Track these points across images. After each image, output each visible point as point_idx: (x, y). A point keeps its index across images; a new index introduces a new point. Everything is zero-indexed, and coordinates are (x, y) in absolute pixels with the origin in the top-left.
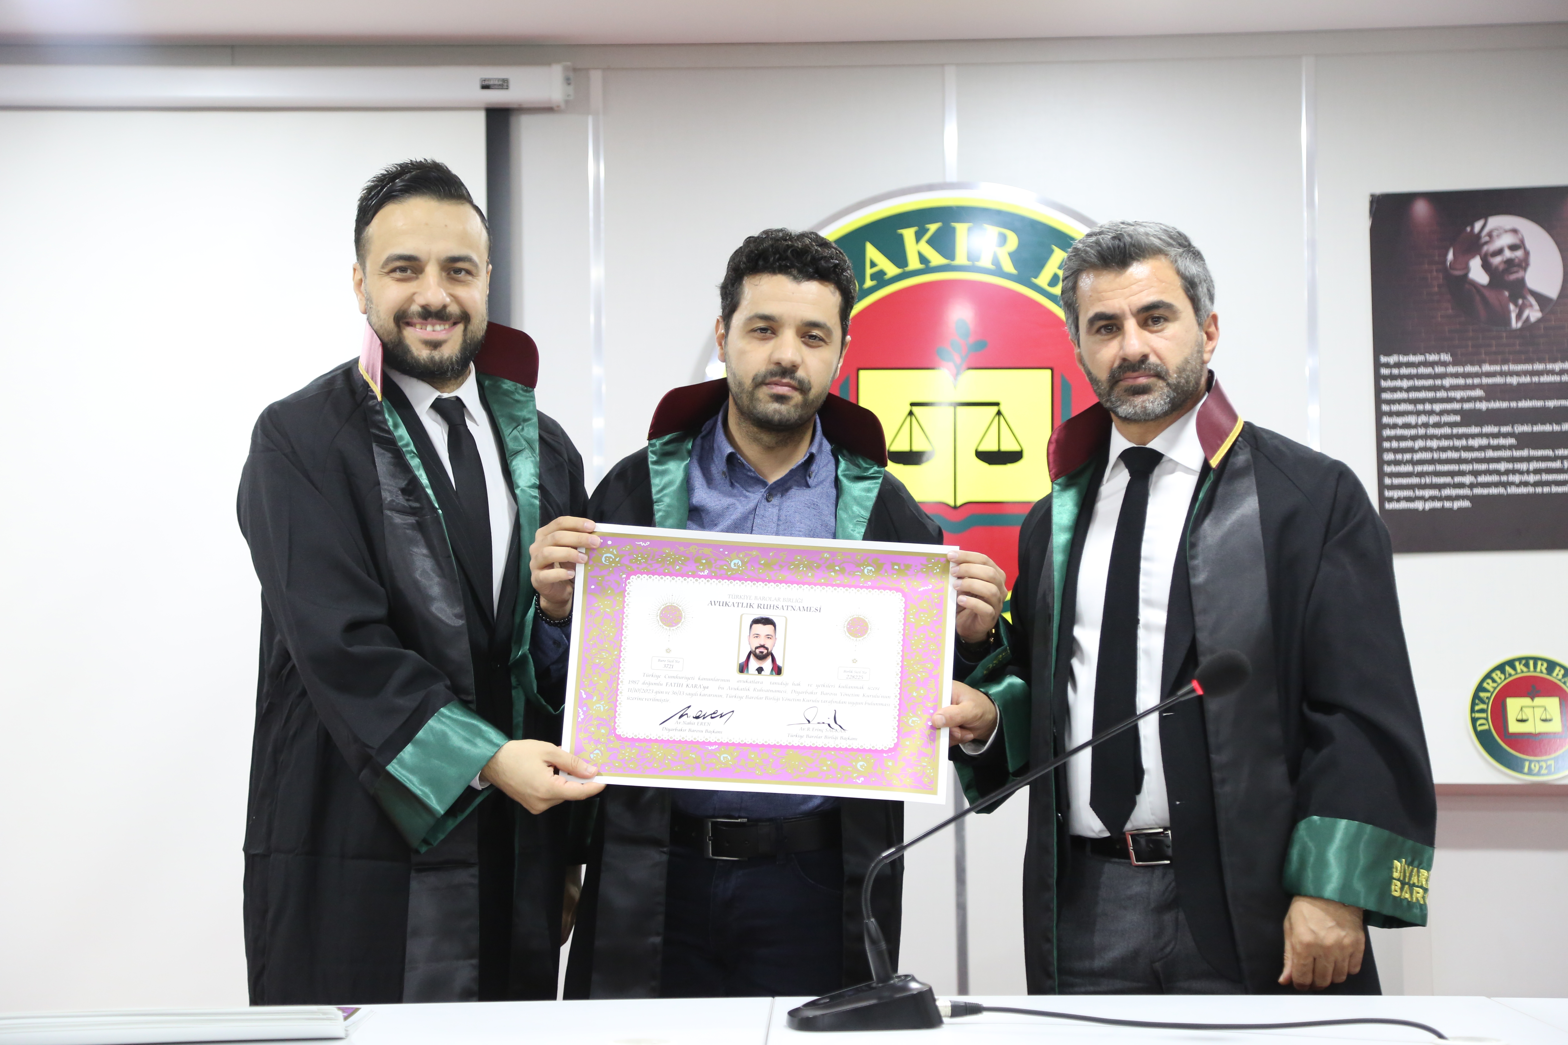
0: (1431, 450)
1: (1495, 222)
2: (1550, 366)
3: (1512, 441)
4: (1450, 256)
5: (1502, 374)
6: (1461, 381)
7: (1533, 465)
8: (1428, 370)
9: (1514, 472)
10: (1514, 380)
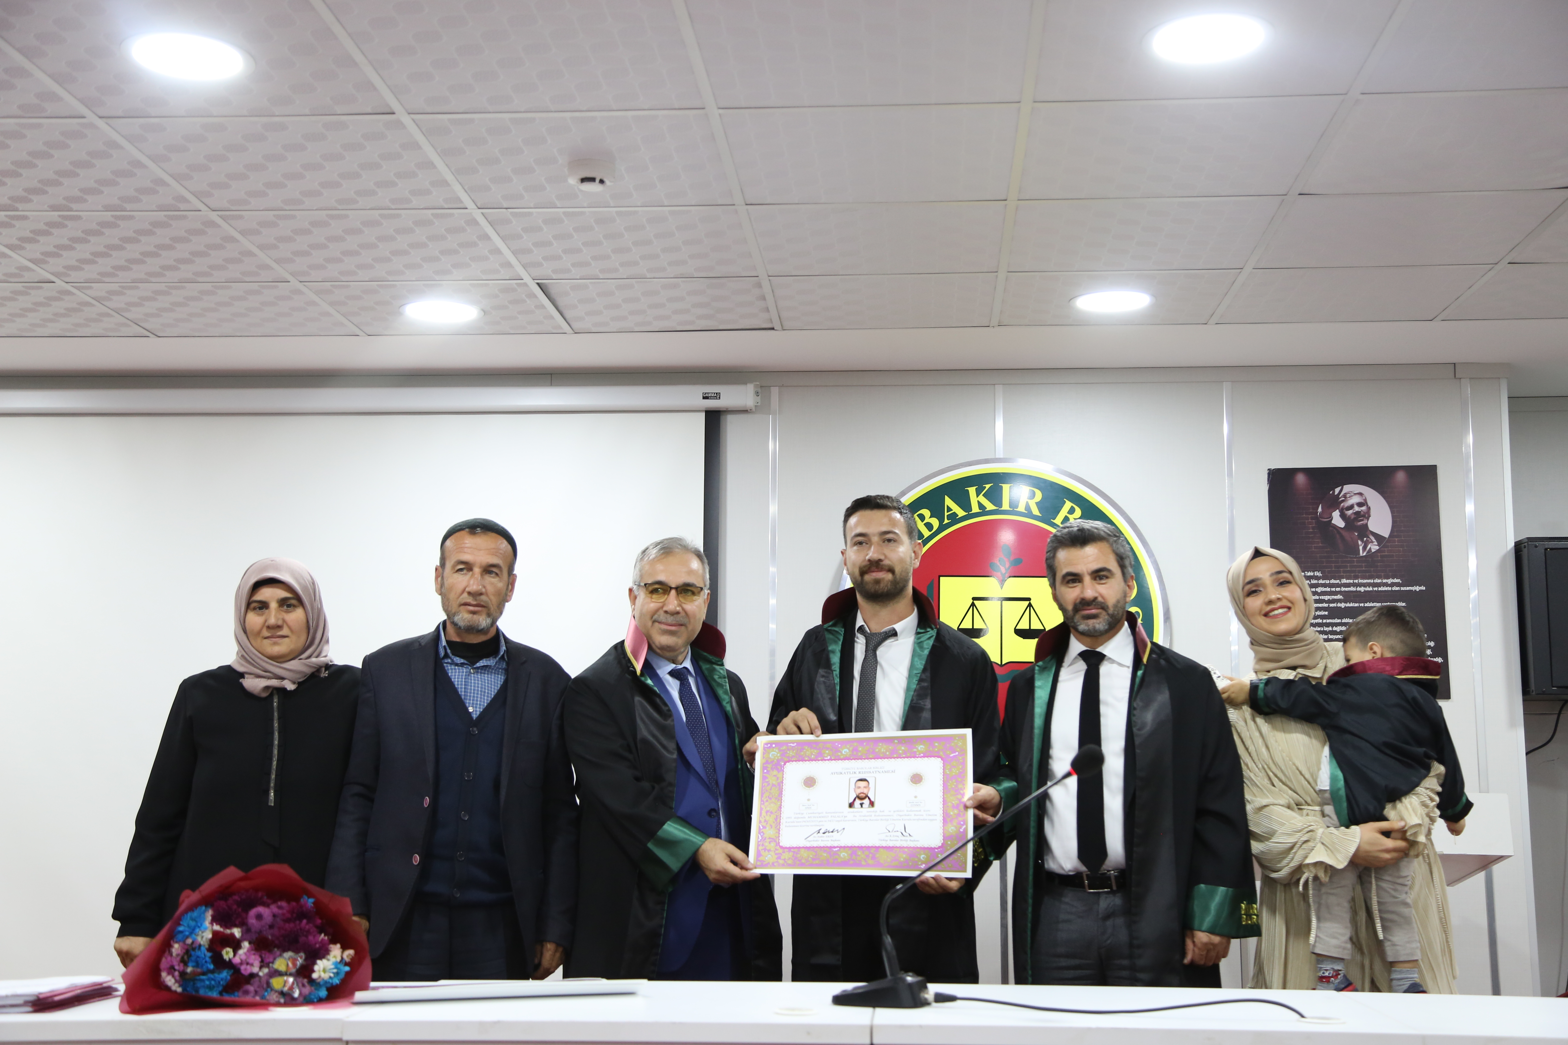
1: (1347, 488)
2: (1385, 581)
4: (1320, 509)
5: (1354, 585)
6: (1328, 589)
10: (1362, 589)
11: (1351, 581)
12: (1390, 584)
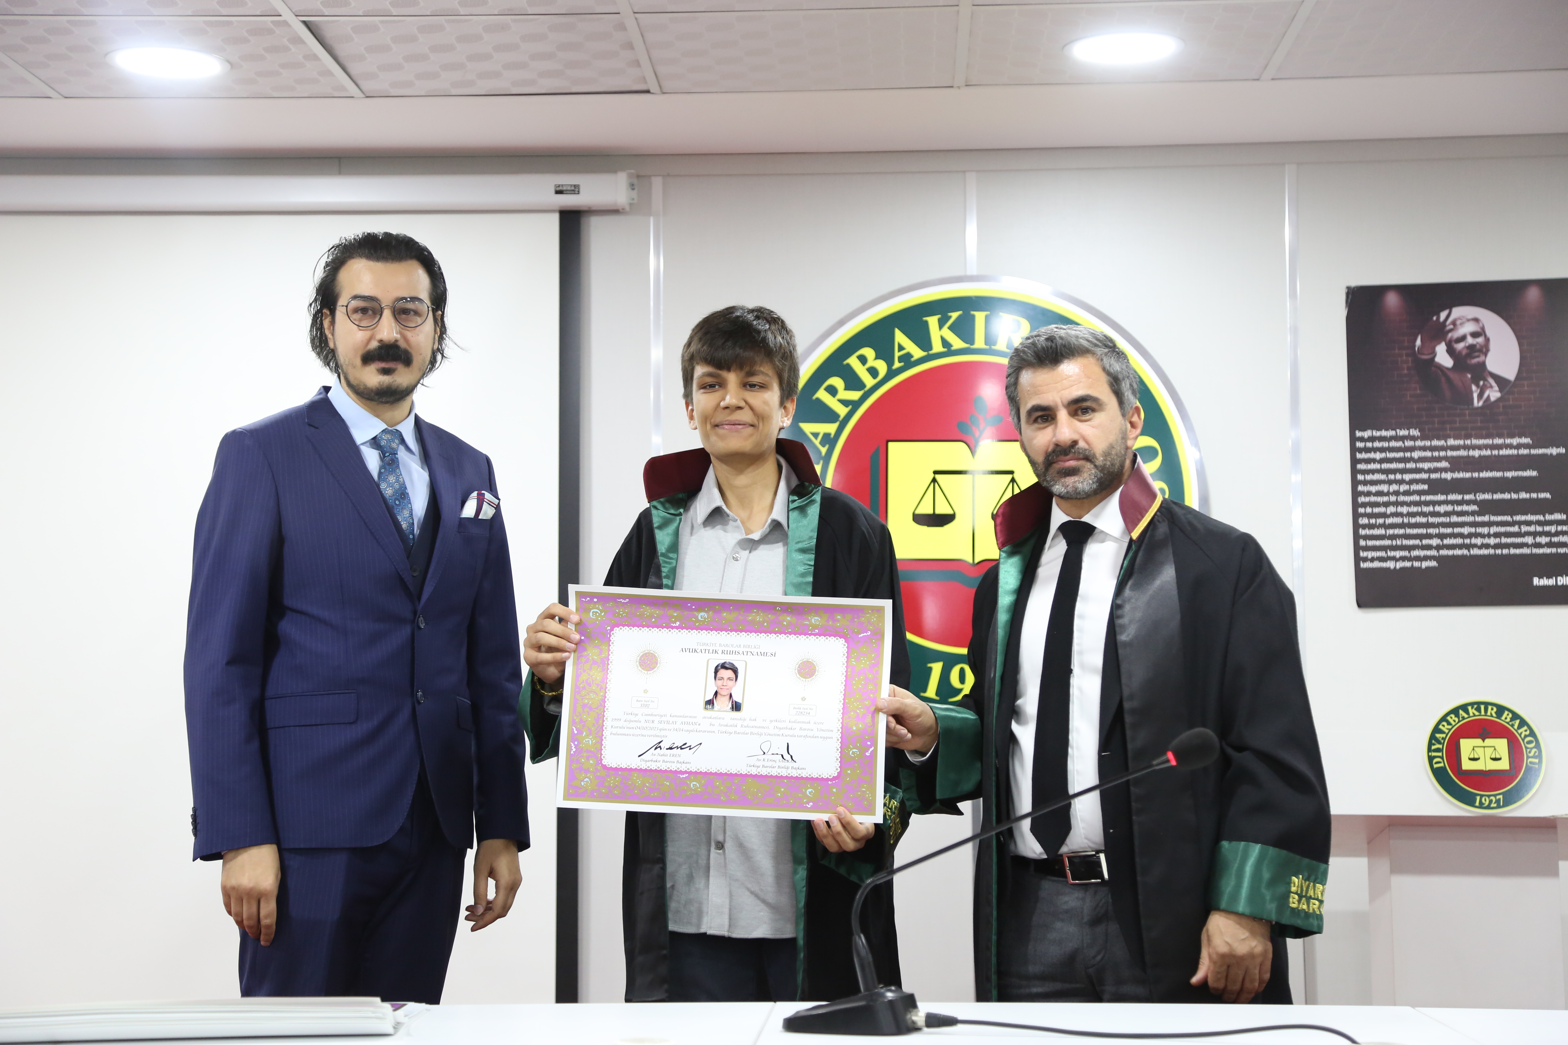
0: (1401, 515)
1: (1458, 312)
2: (1508, 441)
3: (1475, 508)
4: (1418, 342)
5: (1465, 447)
6: (1428, 454)
7: (1494, 530)
8: (1399, 444)
9: (1476, 535)
10: (1476, 453)
11: (1461, 442)
12: (1517, 445)
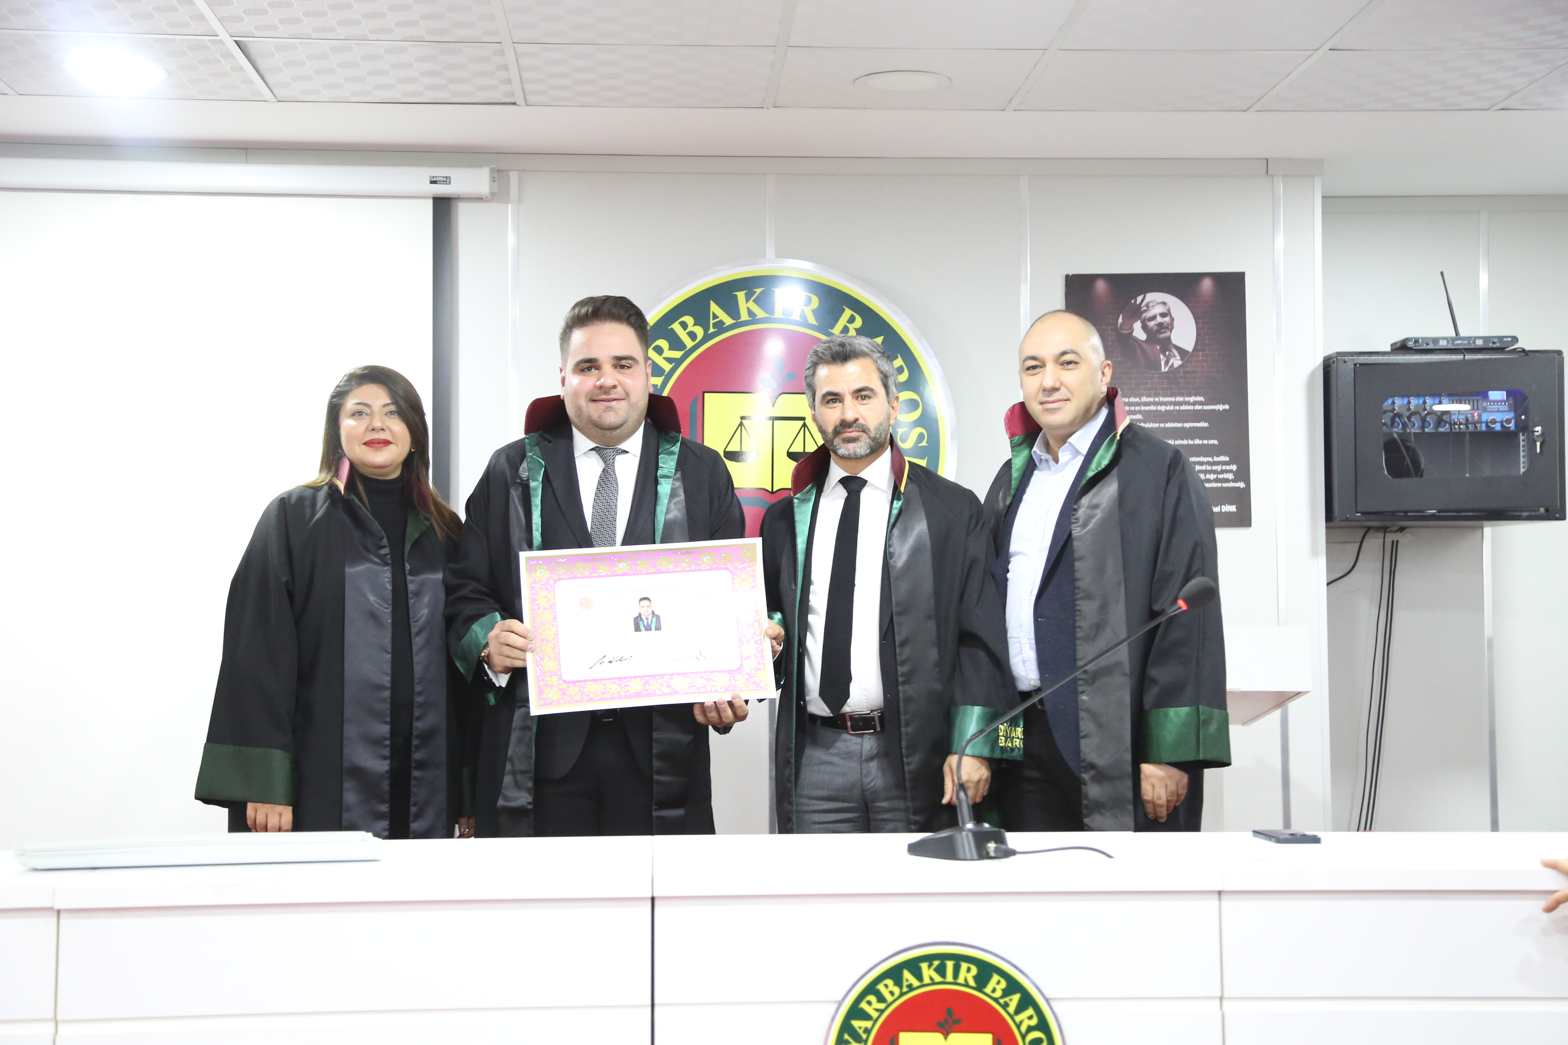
1: (1151, 297)
2: (1187, 399)
4: (1120, 320)
5: (1155, 403)
10: (1163, 408)
11: (1152, 399)
12: (1193, 402)
